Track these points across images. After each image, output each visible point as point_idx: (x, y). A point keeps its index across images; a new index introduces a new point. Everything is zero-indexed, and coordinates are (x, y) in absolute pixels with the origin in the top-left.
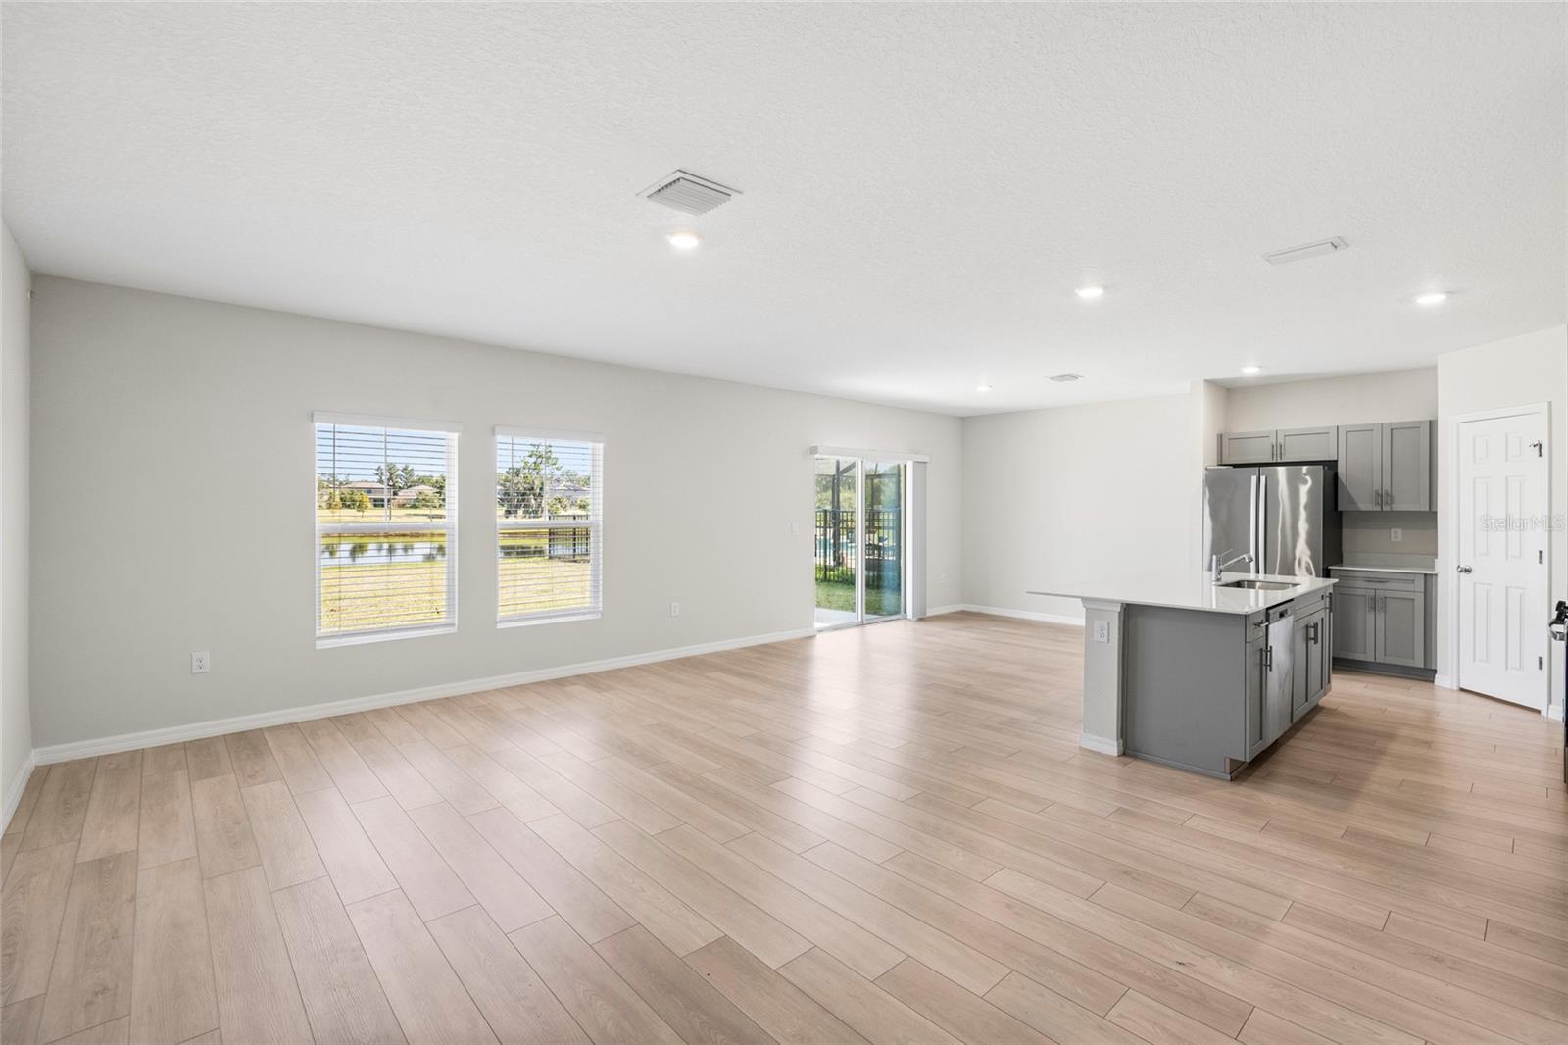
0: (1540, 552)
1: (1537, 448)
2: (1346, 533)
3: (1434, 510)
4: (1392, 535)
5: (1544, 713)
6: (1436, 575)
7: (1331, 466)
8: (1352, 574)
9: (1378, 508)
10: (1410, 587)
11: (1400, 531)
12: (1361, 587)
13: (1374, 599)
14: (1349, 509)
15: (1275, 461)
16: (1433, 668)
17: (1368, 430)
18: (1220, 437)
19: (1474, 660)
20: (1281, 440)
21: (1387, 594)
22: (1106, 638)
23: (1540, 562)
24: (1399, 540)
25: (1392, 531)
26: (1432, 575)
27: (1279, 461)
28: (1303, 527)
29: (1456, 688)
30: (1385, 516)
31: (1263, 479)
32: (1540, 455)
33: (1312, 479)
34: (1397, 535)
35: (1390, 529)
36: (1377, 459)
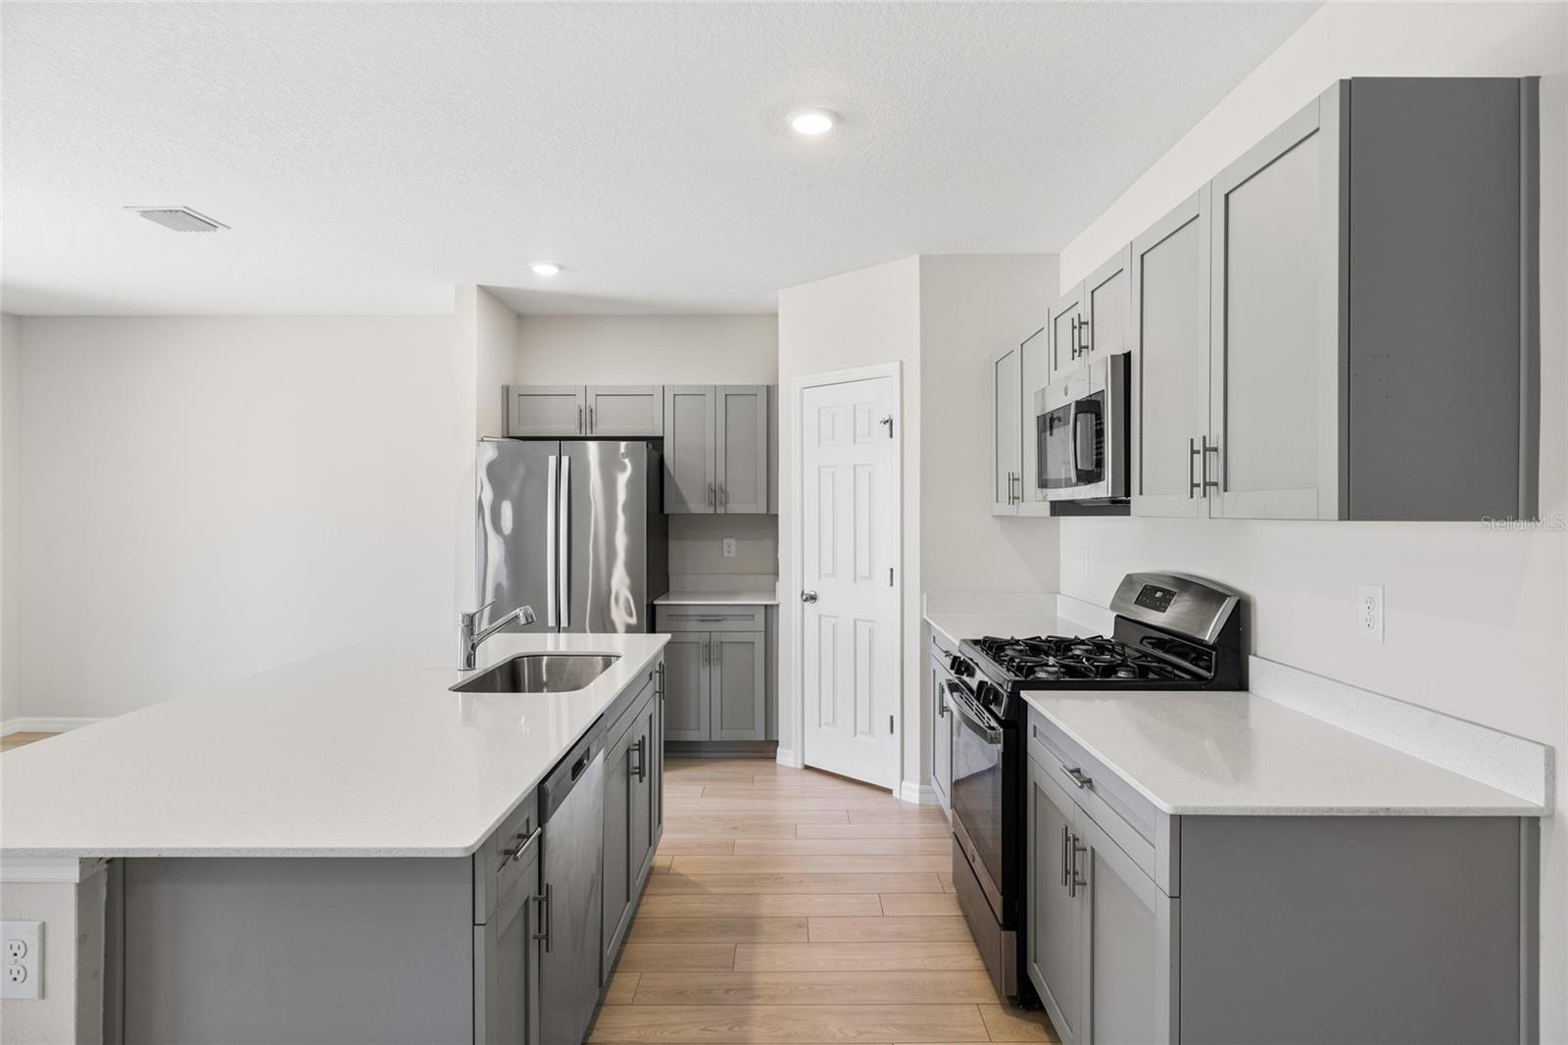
0: (892, 570)
1: (888, 424)
2: (673, 545)
3: (772, 512)
4: (725, 547)
5: (896, 794)
6: (777, 605)
7: (656, 443)
8: (682, 611)
9: (711, 511)
10: (748, 625)
11: (733, 542)
12: (696, 633)
13: (709, 646)
14: (677, 512)
15: (583, 435)
16: (775, 739)
17: (698, 394)
18: (506, 391)
19: (820, 726)
20: (591, 402)
21: (726, 638)
23: (892, 584)
24: (733, 554)
25: (725, 541)
26: (772, 606)
27: (589, 435)
28: (621, 541)
29: (800, 766)
30: (719, 523)
31: (565, 460)
32: (891, 436)
33: (632, 465)
34: (730, 547)
35: (722, 539)
36: (710, 438)
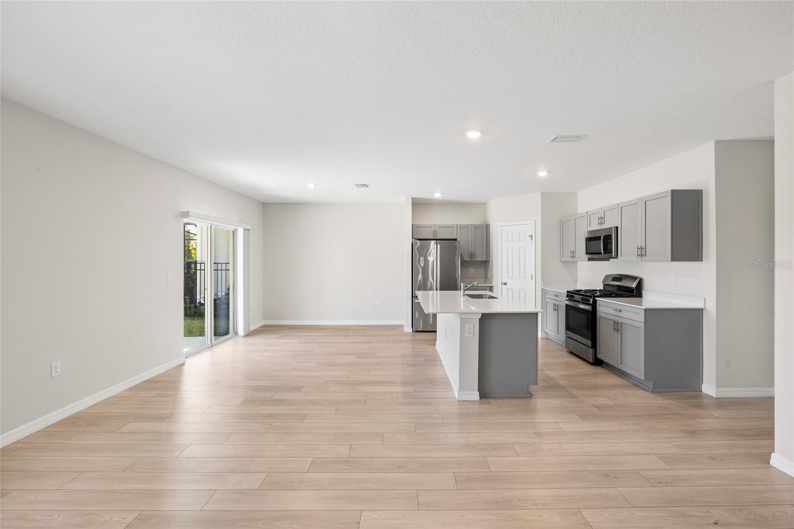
0: (532, 275)
1: (531, 237)
9: (470, 260)
15: (435, 238)
17: (467, 227)
20: (437, 229)
22: (472, 335)
23: (532, 279)
24: (472, 272)
26: (491, 286)
27: (432, 238)
31: (439, 246)
32: (532, 240)
35: (469, 268)
36: (470, 242)
